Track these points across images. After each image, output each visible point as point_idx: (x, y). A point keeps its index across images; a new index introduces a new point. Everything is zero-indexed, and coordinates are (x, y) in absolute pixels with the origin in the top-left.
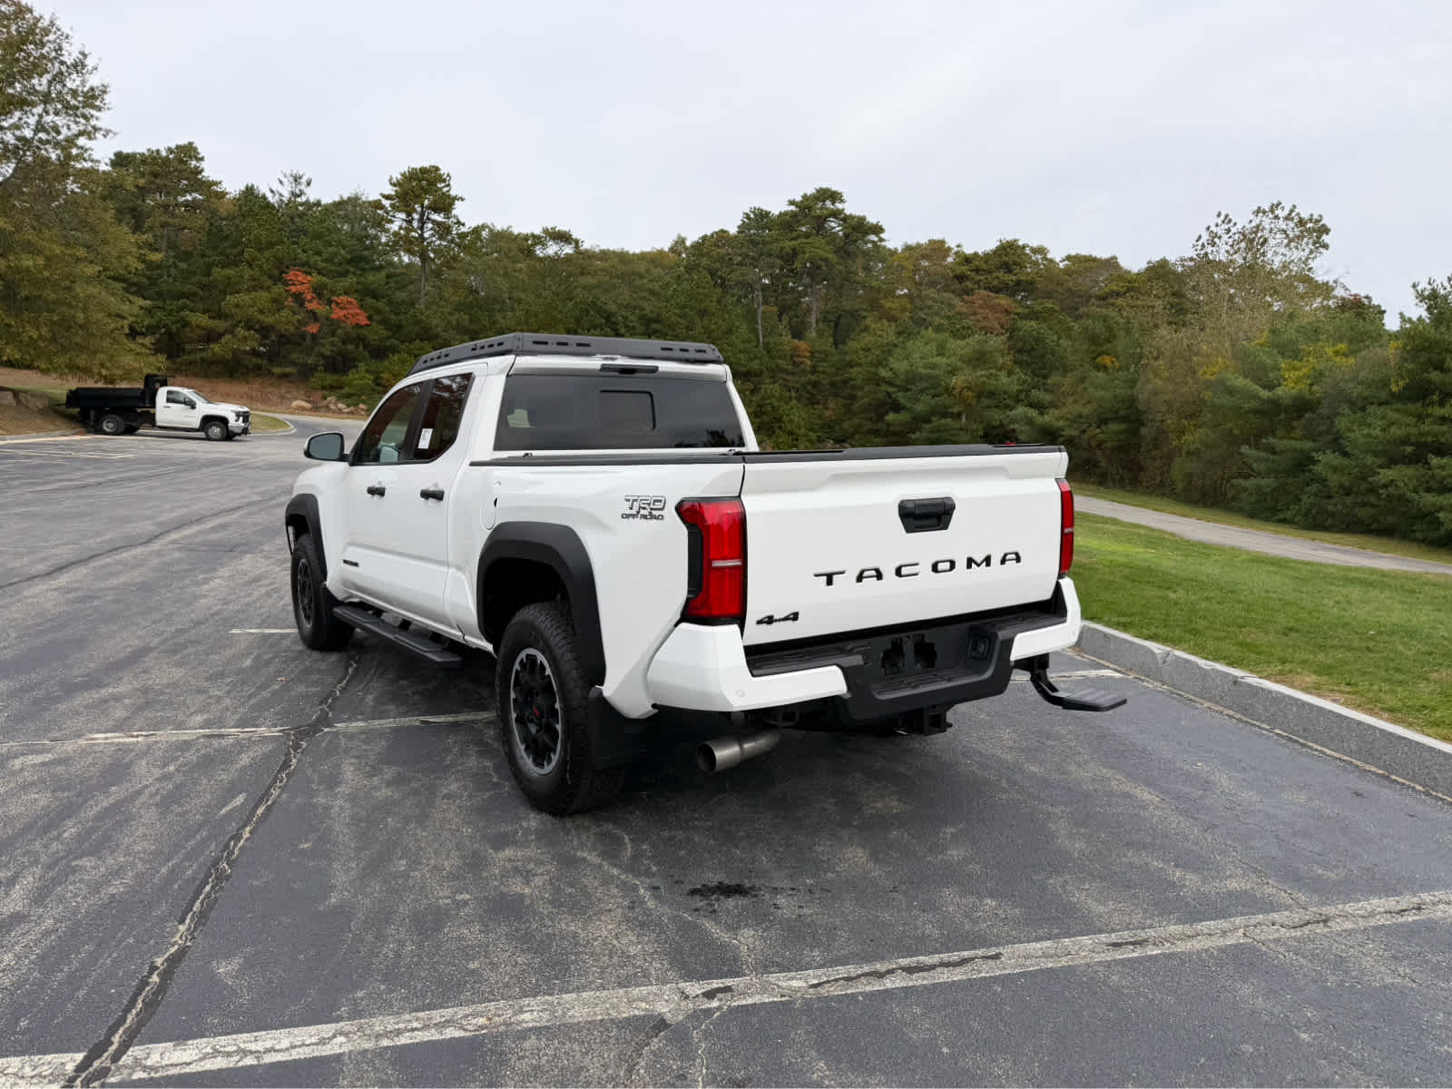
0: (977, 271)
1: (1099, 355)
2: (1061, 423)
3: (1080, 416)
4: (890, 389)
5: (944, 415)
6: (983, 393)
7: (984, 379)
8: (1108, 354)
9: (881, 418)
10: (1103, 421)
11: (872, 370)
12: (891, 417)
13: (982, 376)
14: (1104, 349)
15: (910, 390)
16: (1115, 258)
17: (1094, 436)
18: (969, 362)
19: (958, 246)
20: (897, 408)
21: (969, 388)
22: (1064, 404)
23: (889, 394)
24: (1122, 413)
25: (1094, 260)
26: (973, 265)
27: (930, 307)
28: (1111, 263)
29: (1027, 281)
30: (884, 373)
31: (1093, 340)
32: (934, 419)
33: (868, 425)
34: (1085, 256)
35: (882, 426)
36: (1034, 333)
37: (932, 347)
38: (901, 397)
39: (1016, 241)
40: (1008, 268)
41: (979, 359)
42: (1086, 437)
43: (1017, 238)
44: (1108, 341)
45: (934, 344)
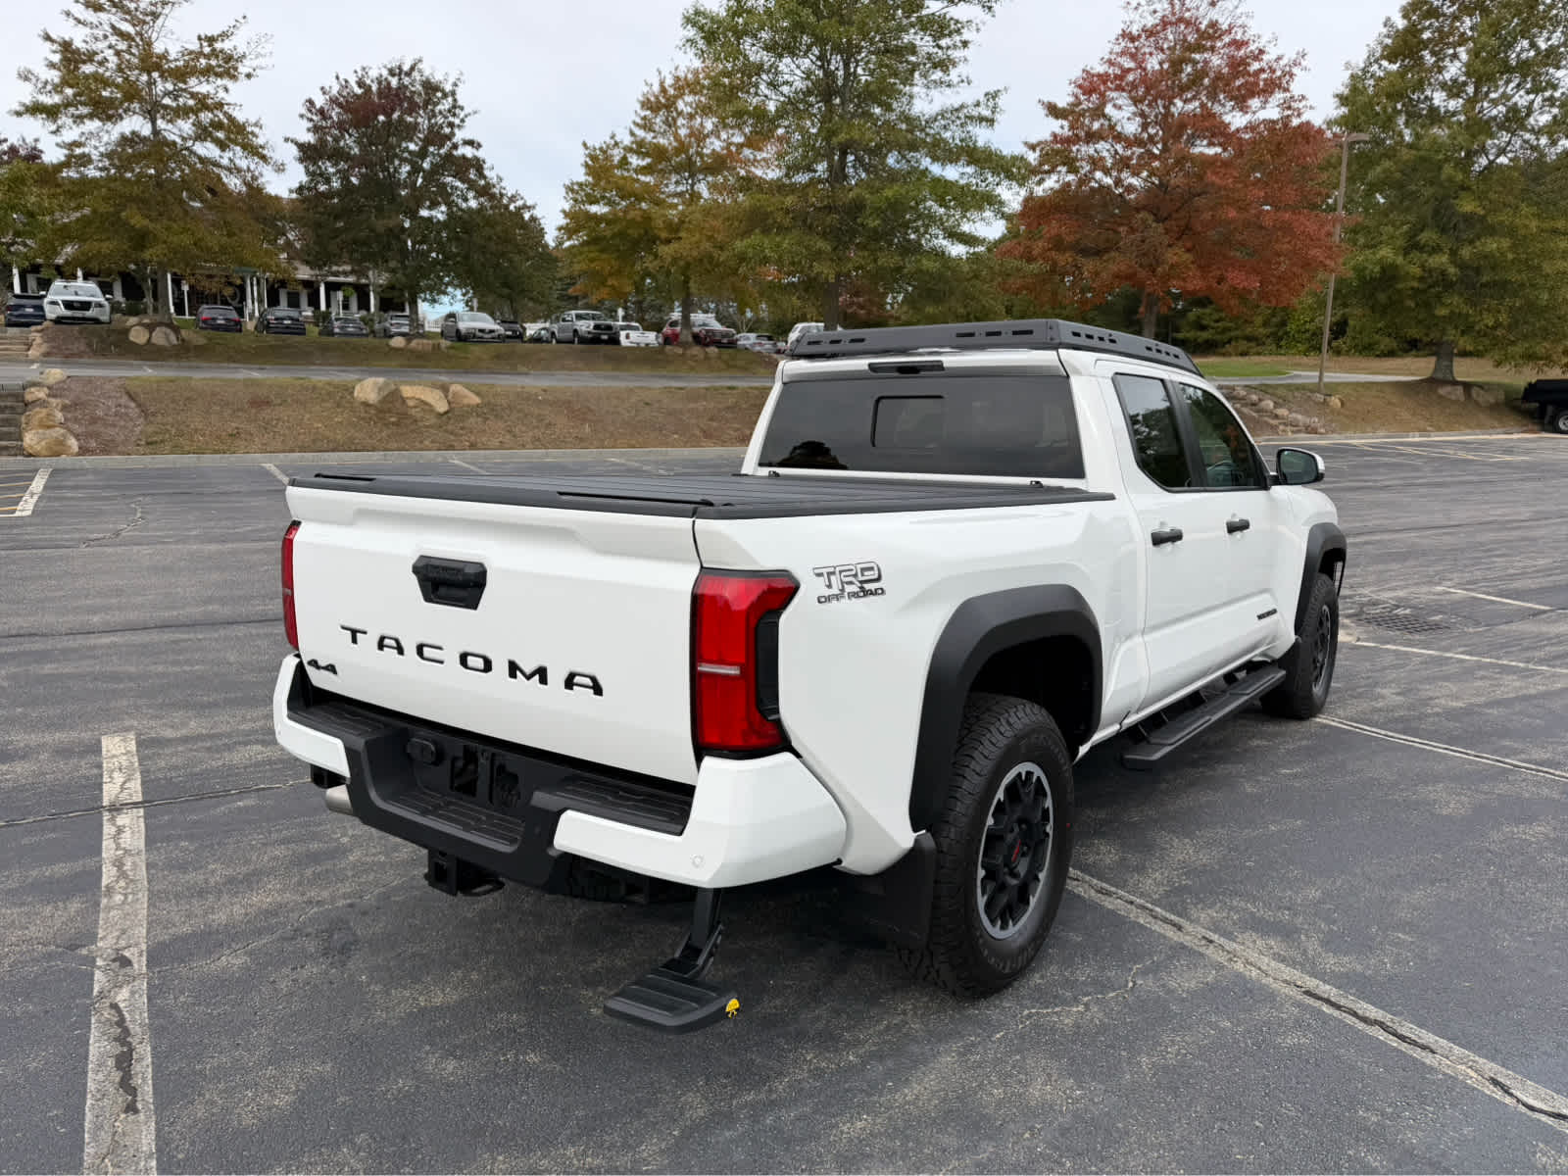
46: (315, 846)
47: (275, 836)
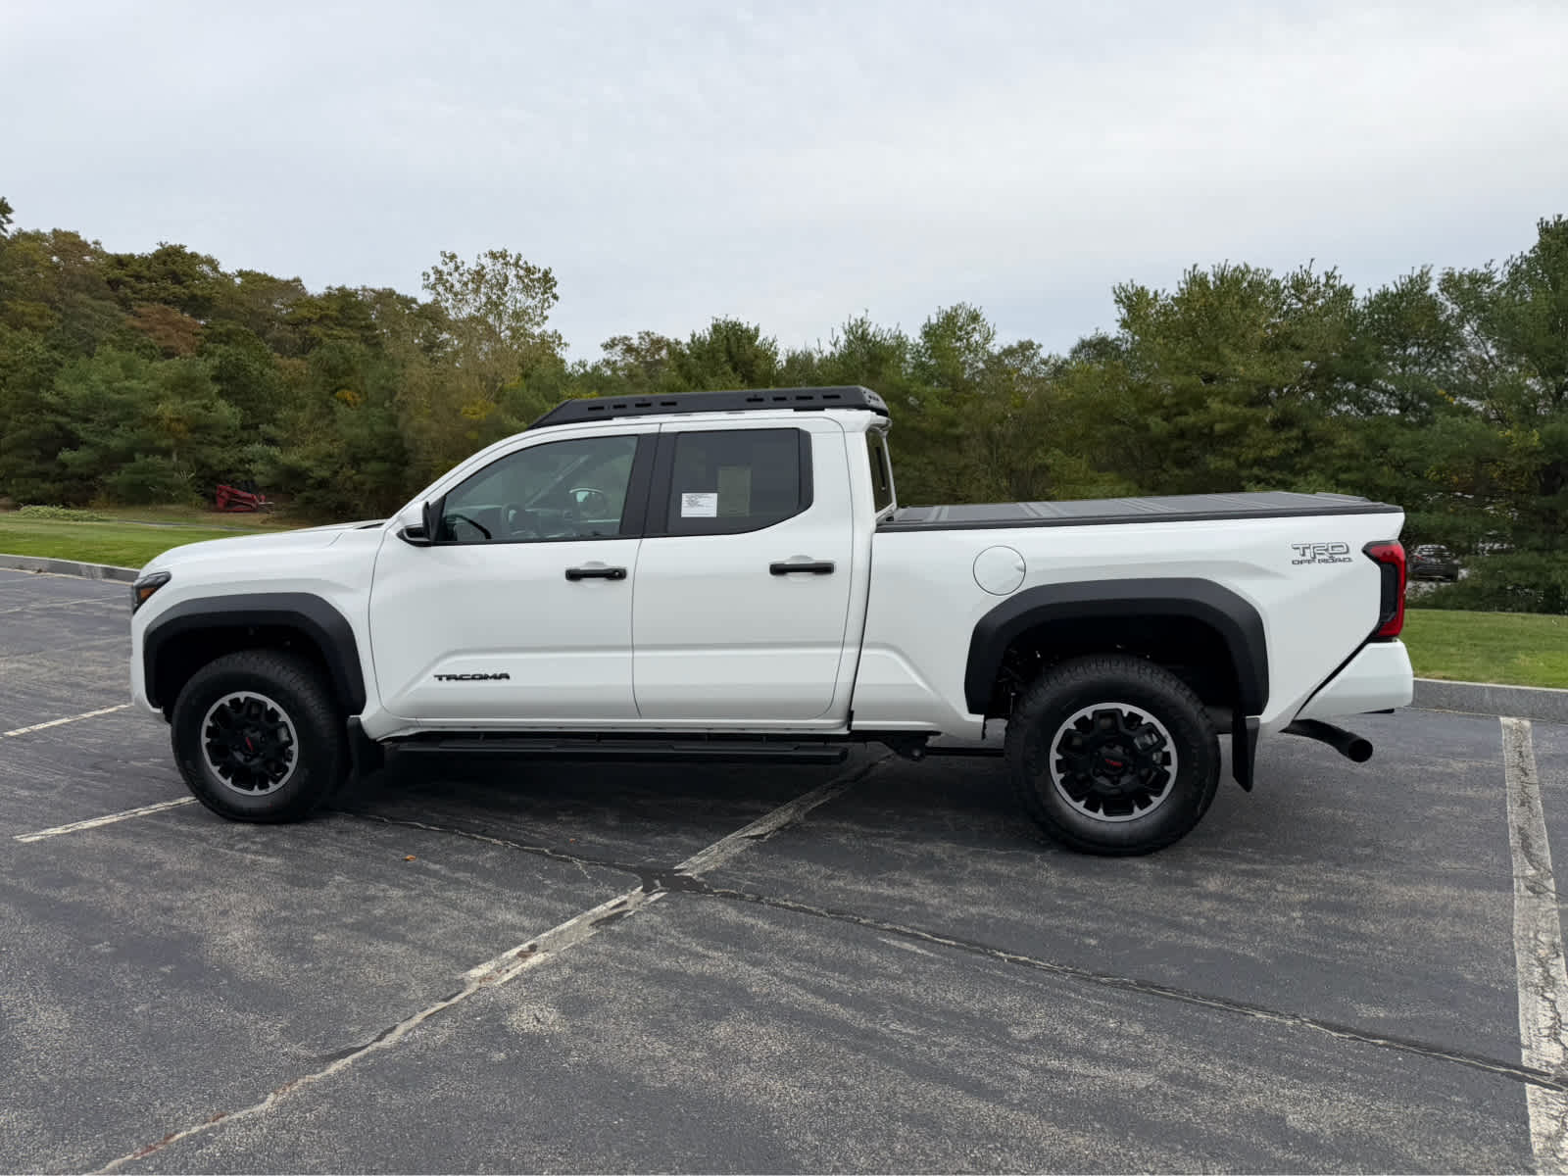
0: (138, 277)
1: (337, 390)
2: (307, 464)
3: (330, 456)
4: (62, 420)
5: (147, 453)
6: (199, 428)
7: (200, 410)
8: (349, 389)
9: (52, 456)
10: (356, 461)
11: (30, 393)
12: (66, 455)
13: (195, 406)
14: (342, 382)
15: (92, 420)
16: (297, 280)
17: (350, 478)
18: (174, 388)
19: (96, 243)
20: (73, 442)
21: (178, 420)
22: (303, 442)
23: (59, 427)
24: (380, 452)
25: (272, 280)
26: (129, 270)
27: (88, 317)
28: (293, 287)
29: (202, 297)
30: (48, 397)
31: (331, 371)
32: (137, 456)
33: (32, 466)
34: (259, 274)
35: (50, 467)
36: (233, 358)
37: (116, 369)
38: (80, 430)
39: (181, 247)
40: (177, 279)
41: (186, 386)
42: (339, 478)
43: (184, 244)
44: (346, 373)
45: (118, 364)
46: (1332, 920)
47: (1363, 947)
